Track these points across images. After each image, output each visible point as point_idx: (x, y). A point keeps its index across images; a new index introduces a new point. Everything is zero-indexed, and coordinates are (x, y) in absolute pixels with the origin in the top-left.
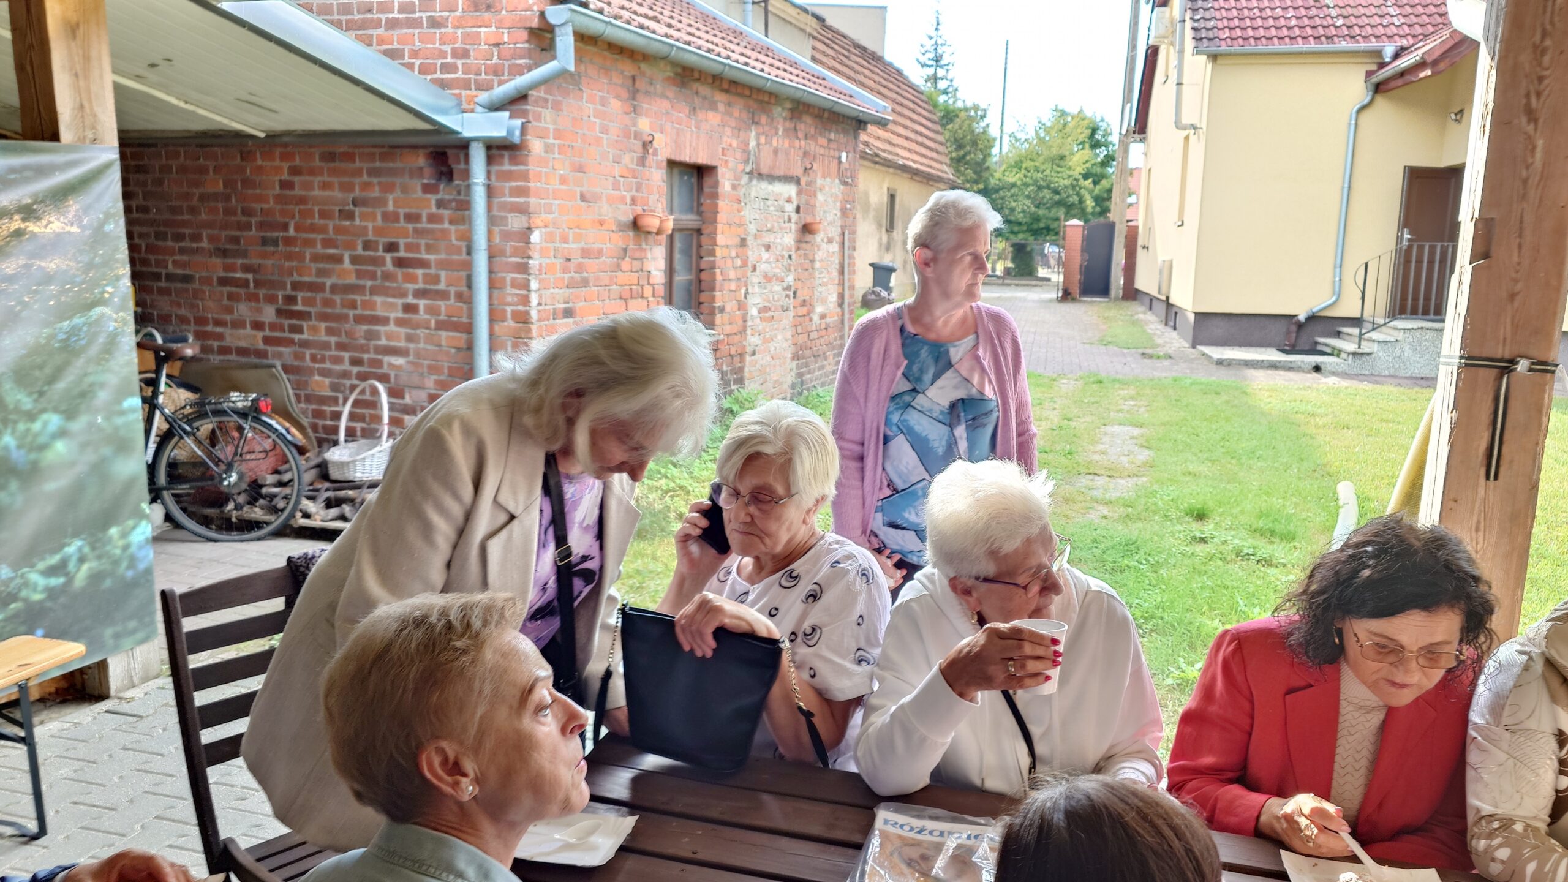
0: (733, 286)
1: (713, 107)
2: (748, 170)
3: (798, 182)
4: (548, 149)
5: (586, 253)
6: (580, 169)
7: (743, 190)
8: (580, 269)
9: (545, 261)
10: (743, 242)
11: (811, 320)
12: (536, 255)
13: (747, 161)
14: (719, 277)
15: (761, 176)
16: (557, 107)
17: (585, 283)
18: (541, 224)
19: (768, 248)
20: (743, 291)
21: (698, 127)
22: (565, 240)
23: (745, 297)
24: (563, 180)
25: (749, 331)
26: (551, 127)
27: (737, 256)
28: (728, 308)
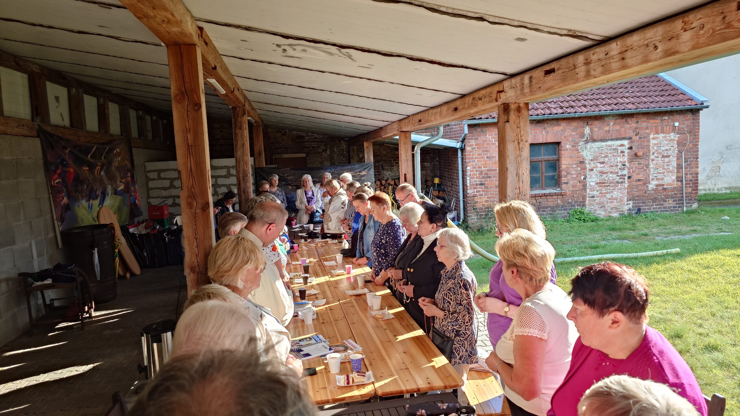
0: (574, 176)
1: (559, 125)
2: (584, 140)
3: (630, 138)
4: (472, 149)
5: (488, 170)
6: (486, 151)
7: (581, 147)
8: (487, 174)
9: (472, 173)
10: (582, 162)
11: (647, 187)
12: (468, 172)
13: (583, 137)
14: (564, 173)
15: (594, 141)
16: (476, 139)
17: (490, 177)
18: (470, 165)
19: (603, 163)
20: (582, 177)
21: (547, 132)
22: (479, 167)
23: (585, 179)
24: (478, 155)
25: (588, 190)
26: (474, 144)
27: (578, 167)
28: (571, 182)
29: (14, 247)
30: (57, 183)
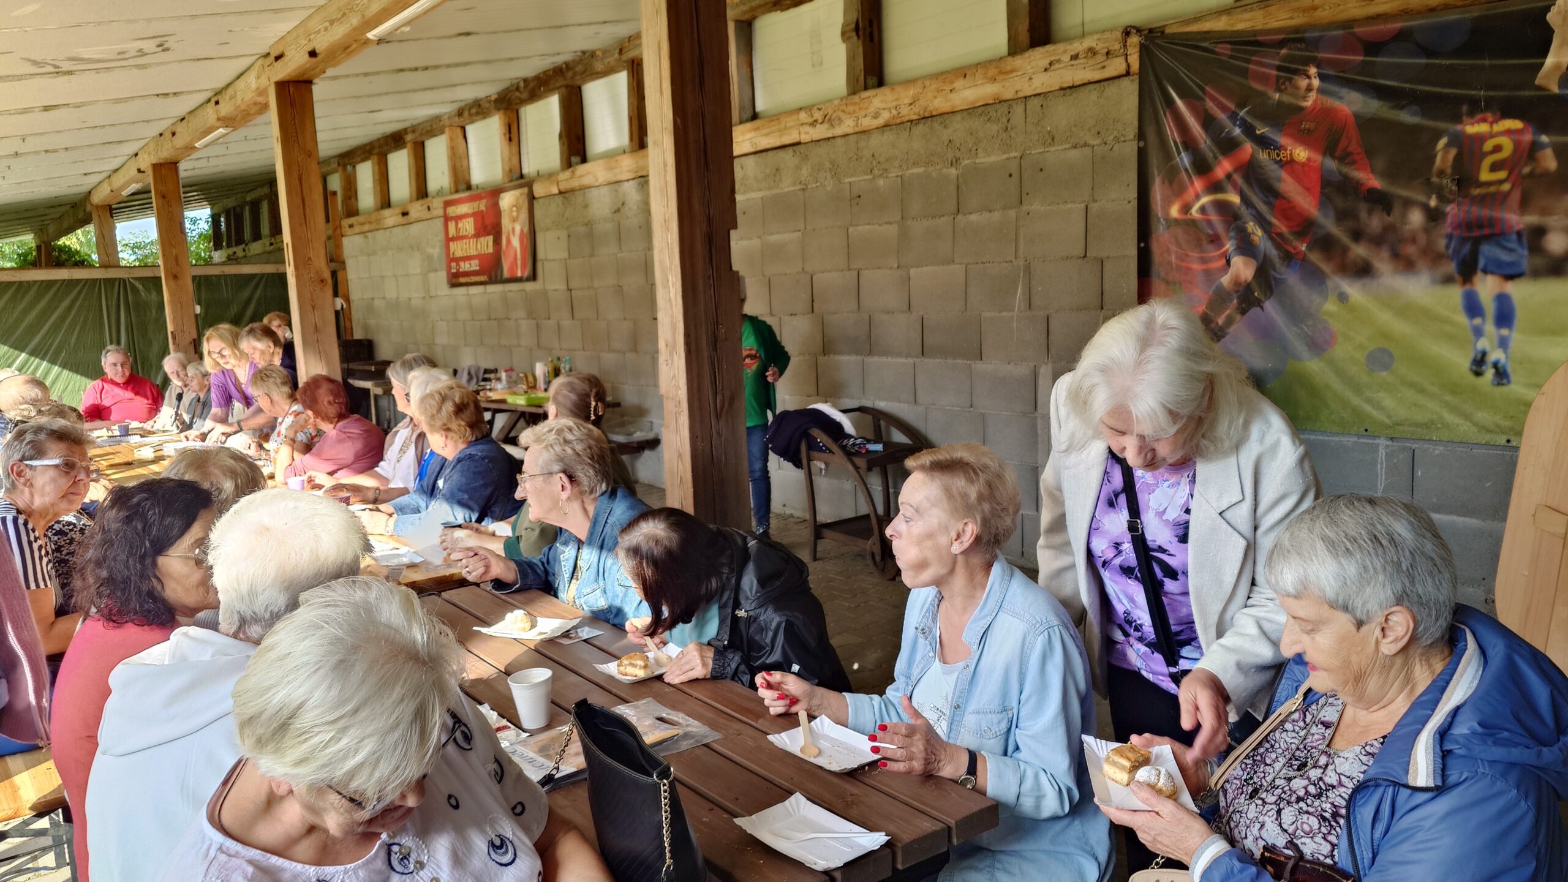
29: (979, 366)
30: (1203, 210)
